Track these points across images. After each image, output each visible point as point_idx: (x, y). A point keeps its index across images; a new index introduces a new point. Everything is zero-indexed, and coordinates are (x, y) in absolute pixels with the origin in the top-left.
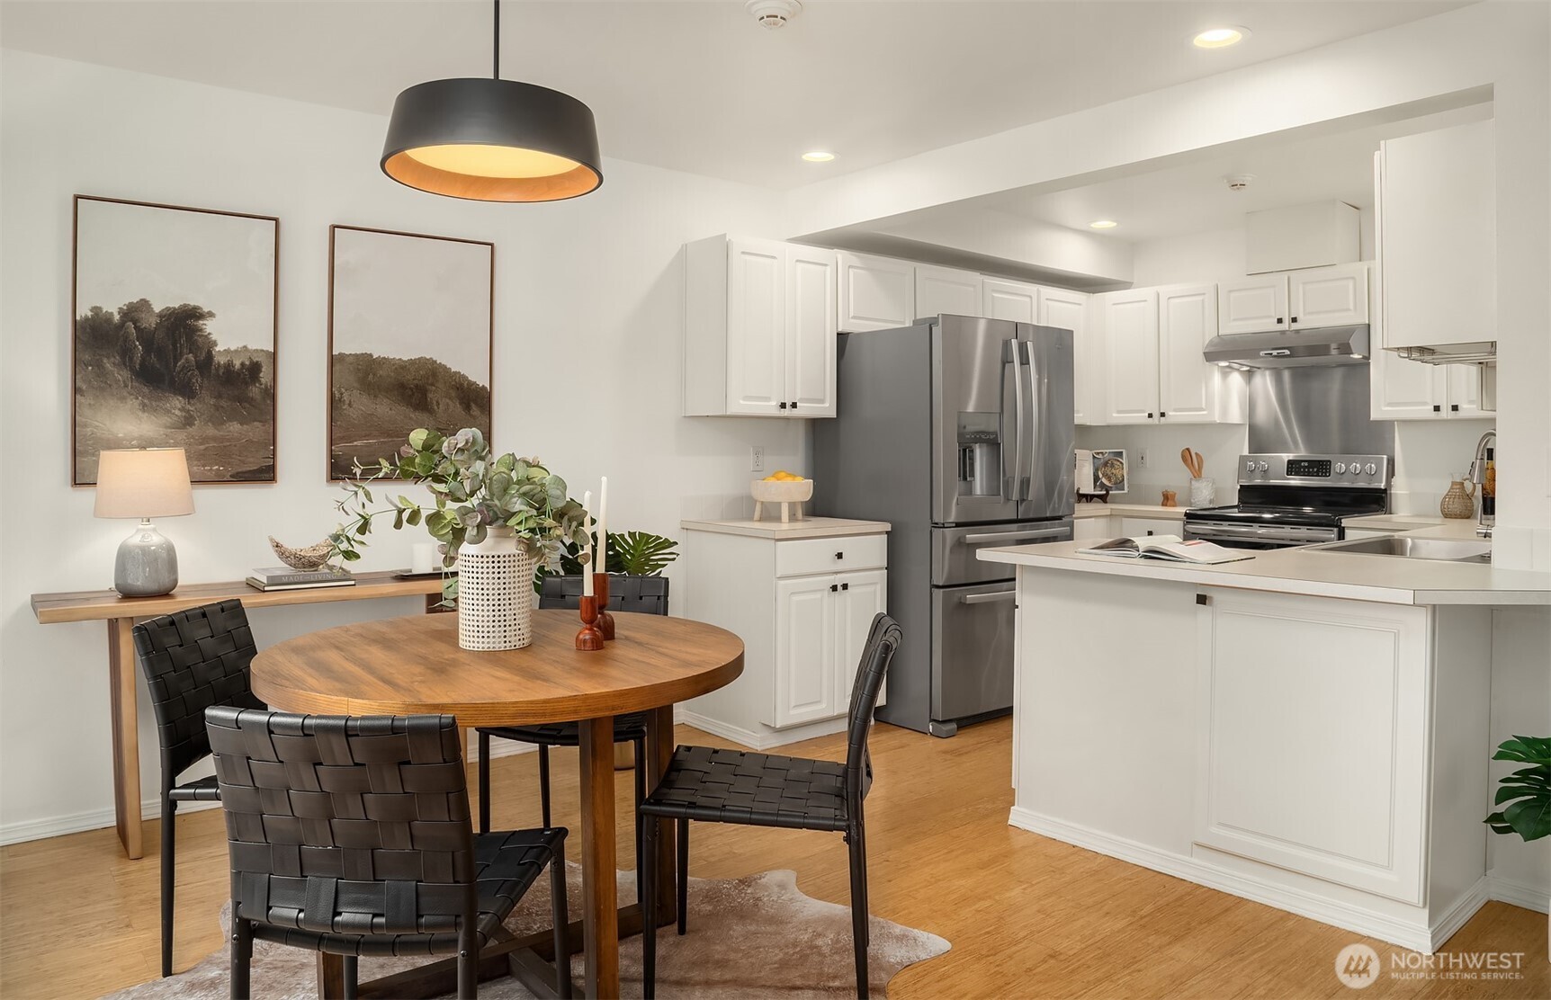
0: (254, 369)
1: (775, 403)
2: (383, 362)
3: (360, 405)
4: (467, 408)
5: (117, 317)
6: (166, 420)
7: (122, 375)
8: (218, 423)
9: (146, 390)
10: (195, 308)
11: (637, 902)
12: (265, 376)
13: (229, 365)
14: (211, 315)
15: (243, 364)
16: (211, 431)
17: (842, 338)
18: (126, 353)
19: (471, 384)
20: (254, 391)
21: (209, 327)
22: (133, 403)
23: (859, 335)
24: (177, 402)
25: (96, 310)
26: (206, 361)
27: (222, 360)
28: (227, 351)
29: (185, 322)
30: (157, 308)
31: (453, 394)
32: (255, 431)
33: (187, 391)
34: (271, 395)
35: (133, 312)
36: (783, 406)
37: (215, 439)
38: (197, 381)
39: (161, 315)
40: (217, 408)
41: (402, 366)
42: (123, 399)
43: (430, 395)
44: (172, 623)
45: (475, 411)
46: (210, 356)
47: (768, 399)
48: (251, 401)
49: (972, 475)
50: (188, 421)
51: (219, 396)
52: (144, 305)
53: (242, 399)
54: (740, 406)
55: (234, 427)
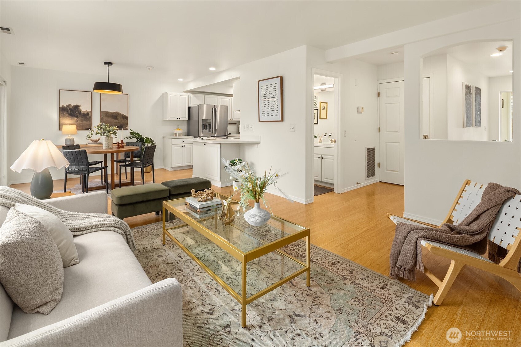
0: (88, 114)
1: (176, 118)
2: (109, 112)
3: (105, 119)
4: (124, 119)
5: (66, 107)
6: (74, 121)
7: (67, 115)
8: (82, 121)
9: (70, 117)
10: (78, 105)
11: (130, 182)
12: (90, 115)
13: (84, 113)
14: (81, 106)
15: (86, 113)
16: (81, 123)
17: (189, 108)
18: (67, 112)
19: (124, 115)
20: (88, 117)
21: (80, 108)
22: (69, 119)
23: (192, 107)
24: (75, 119)
25: (63, 106)
26: (80, 113)
27: (83, 112)
28: (84, 111)
29: (77, 107)
30: (72, 105)
31: (121, 117)
32: (88, 123)
33: (77, 117)
34: (91, 117)
35: (68, 106)
36: (177, 118)
37: (81, 124)
38: (79, 115)
39: (73, 106)
40: (82, 119)
41: (113, 113)
42: (67, 118)
43: (117, 117)
44: (68, 146)
45: (125, 119)
46: (81, 112)
47: (175, 117)
48: (87, 118)
49: (207, 129)
50: (77, 121)
51: (82, 118)
52: (70, 105)
53: (86, 118)
54: (169, 118)
55: (85, 122)
